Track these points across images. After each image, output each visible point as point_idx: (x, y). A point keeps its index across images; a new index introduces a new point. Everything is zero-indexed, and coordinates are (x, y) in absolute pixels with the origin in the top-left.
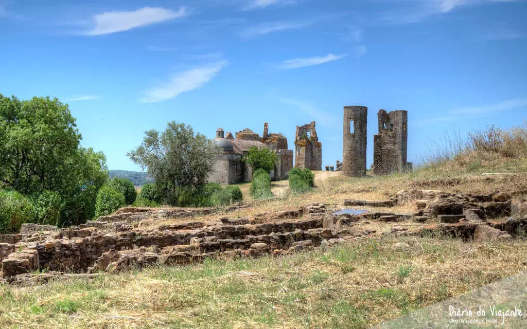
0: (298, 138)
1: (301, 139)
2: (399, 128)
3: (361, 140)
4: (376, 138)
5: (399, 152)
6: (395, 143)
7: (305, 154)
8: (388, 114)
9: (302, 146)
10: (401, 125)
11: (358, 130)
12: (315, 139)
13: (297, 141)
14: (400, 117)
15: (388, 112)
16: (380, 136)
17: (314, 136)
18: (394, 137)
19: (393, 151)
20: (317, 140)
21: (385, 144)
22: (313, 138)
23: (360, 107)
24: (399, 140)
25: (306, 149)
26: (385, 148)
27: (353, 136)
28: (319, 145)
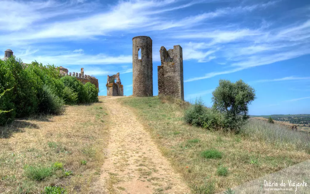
0: (108, 82)
1: (110, 83)
2: (178, 59)
3: (148, 65)
4: (160, 68)
5: (178, 78)
6: (174, 71)
7: (112, 92)
8: (168, 51)
9: (110, 87)
10: (179, 56)
11: (145, 56)
12: (120, 83)
13: (107, 84)
14: (178, 51)
15: (167, 50)
16: (163, 66)
17: (119, 81)
18: (174, 66)
19: (174, 77)
20: (121, 84)
21: (167, 72)
22: (118, 83)
23: (146, 37)
24: (178, 68)
25: (113, 89)
26: (167, 76)
27: (141, 61)
28: (122, 86)
